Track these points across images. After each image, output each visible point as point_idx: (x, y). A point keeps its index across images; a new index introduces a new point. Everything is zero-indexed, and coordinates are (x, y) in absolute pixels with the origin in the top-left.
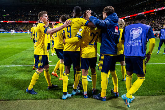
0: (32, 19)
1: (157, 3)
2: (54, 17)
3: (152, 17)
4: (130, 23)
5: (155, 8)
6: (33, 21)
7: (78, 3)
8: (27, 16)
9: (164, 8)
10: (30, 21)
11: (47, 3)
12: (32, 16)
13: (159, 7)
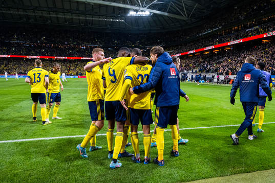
0: (20, 51)
1: (233, 32)
2: (65, 47)
3: (228, 54)
4: (196, 61)
5: (230, 40)
6: (21, 54)
7: (110, 25)
8: (9, 46)
9: (242, 41)
10: (15, 54)
11: (50, 22)
12: (19, 45)
13: (237, 39)
